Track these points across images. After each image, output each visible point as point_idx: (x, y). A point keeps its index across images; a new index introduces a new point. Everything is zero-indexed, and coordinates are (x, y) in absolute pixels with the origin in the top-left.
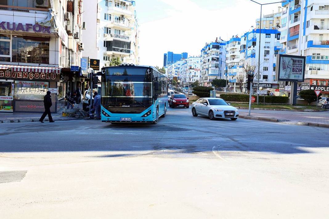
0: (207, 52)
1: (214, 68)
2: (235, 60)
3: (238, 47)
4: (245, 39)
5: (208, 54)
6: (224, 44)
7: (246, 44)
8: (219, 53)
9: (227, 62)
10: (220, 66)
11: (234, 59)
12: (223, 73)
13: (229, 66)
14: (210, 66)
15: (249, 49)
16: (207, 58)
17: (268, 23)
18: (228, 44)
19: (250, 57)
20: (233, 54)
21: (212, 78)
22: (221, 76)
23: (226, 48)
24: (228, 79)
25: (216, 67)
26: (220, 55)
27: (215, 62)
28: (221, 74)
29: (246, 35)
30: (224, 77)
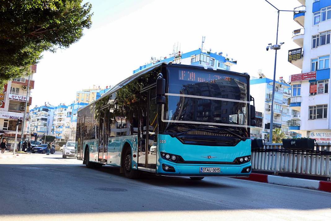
0: (37, 113)
1: (43, 126)
2: (62, 122)
3: (65, 113)
4: (71, 108)
5: (37, 114)
6: (53, 108)
7: (72, 112)
8: (47, 115)
9: (54, 122)
10: (47, 125)
11: (60, 121)
12: (50, 130)
13: (56, 125)
14: (40, 124)
15: (75, 115)
16: (37, 118)
17: (86, 96)
18: (56, 109)
19: (74, 121)
20: (61, 117)
21: (40, 134)
22: (48, 133)
23: (54, 112)
24: (55, 135)
25: (45, 125)
26: (49, 116)
27: (44, 122)
28: (48, 131)
29: (72, 105)
30: (51, 134)
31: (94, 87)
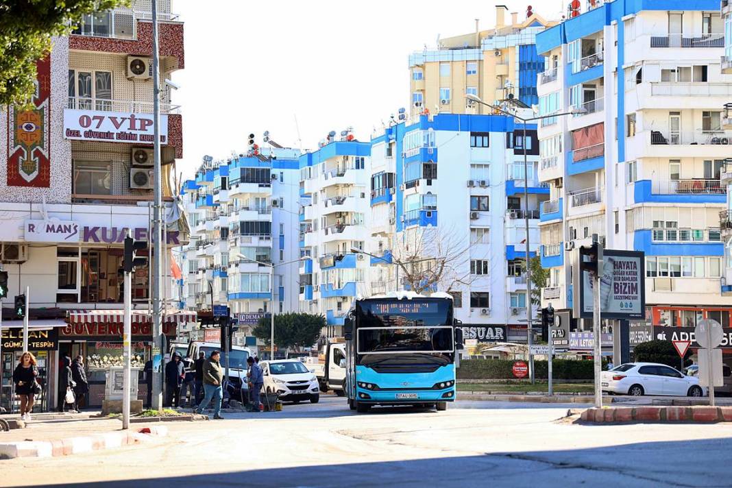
0: (215, 198)
1: (254, 267)
2: (349, 234)
3: (360, 179)
4: (389, 152)
5: (217, 204)
6: (293, 164)
7: (394, 171)
8: (268, 203)
9: (311, 240)
10: (276, 257)
11: (341, 228)
12: (291, 284)
13: (320, 255)
14: (235, 255)
15: (412, 190)
16: (217, 223)
17: (460, 70)
18: (310, 163)
19: (413, 221)
20: (338, 208)
21: (243, 310)
22: (281, 298)
23: (302, 183)
24: (320, 310)
25: (263, 259)
26: (276, 210)
27: (255, 241)
28: (282, 289)
29: (393, 134)
30: (298, 304)
31: (500, 18)
